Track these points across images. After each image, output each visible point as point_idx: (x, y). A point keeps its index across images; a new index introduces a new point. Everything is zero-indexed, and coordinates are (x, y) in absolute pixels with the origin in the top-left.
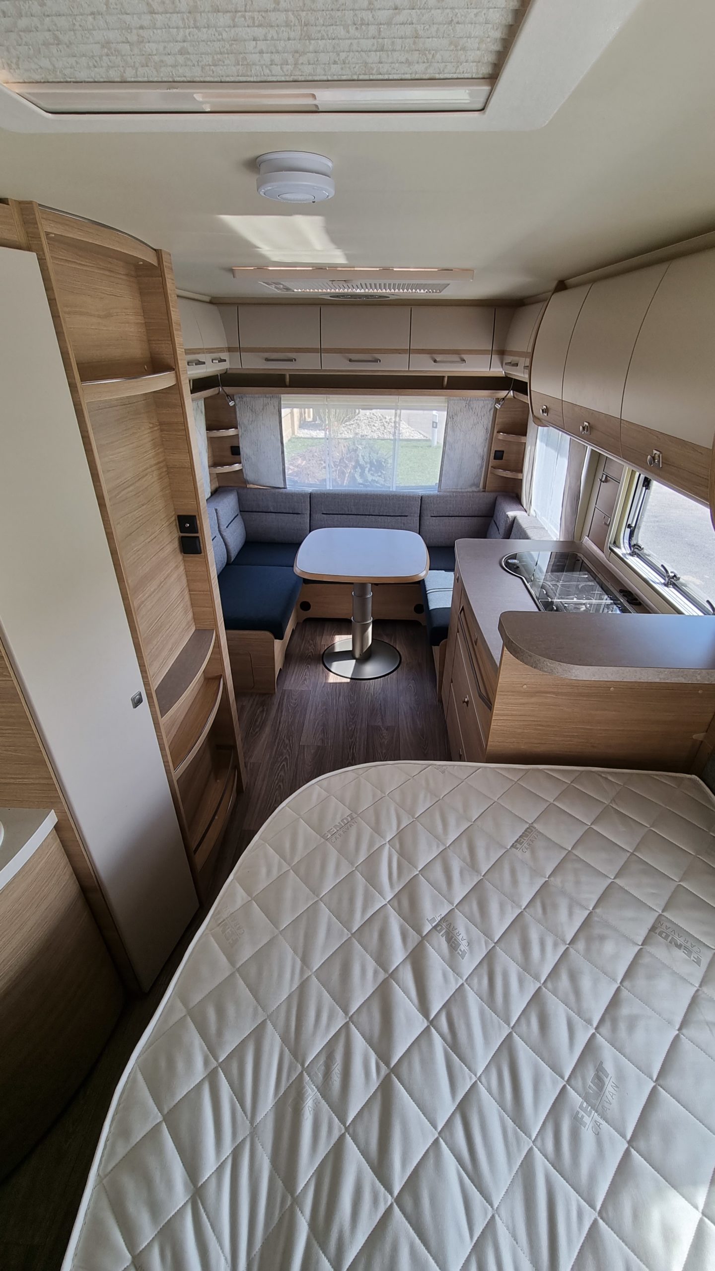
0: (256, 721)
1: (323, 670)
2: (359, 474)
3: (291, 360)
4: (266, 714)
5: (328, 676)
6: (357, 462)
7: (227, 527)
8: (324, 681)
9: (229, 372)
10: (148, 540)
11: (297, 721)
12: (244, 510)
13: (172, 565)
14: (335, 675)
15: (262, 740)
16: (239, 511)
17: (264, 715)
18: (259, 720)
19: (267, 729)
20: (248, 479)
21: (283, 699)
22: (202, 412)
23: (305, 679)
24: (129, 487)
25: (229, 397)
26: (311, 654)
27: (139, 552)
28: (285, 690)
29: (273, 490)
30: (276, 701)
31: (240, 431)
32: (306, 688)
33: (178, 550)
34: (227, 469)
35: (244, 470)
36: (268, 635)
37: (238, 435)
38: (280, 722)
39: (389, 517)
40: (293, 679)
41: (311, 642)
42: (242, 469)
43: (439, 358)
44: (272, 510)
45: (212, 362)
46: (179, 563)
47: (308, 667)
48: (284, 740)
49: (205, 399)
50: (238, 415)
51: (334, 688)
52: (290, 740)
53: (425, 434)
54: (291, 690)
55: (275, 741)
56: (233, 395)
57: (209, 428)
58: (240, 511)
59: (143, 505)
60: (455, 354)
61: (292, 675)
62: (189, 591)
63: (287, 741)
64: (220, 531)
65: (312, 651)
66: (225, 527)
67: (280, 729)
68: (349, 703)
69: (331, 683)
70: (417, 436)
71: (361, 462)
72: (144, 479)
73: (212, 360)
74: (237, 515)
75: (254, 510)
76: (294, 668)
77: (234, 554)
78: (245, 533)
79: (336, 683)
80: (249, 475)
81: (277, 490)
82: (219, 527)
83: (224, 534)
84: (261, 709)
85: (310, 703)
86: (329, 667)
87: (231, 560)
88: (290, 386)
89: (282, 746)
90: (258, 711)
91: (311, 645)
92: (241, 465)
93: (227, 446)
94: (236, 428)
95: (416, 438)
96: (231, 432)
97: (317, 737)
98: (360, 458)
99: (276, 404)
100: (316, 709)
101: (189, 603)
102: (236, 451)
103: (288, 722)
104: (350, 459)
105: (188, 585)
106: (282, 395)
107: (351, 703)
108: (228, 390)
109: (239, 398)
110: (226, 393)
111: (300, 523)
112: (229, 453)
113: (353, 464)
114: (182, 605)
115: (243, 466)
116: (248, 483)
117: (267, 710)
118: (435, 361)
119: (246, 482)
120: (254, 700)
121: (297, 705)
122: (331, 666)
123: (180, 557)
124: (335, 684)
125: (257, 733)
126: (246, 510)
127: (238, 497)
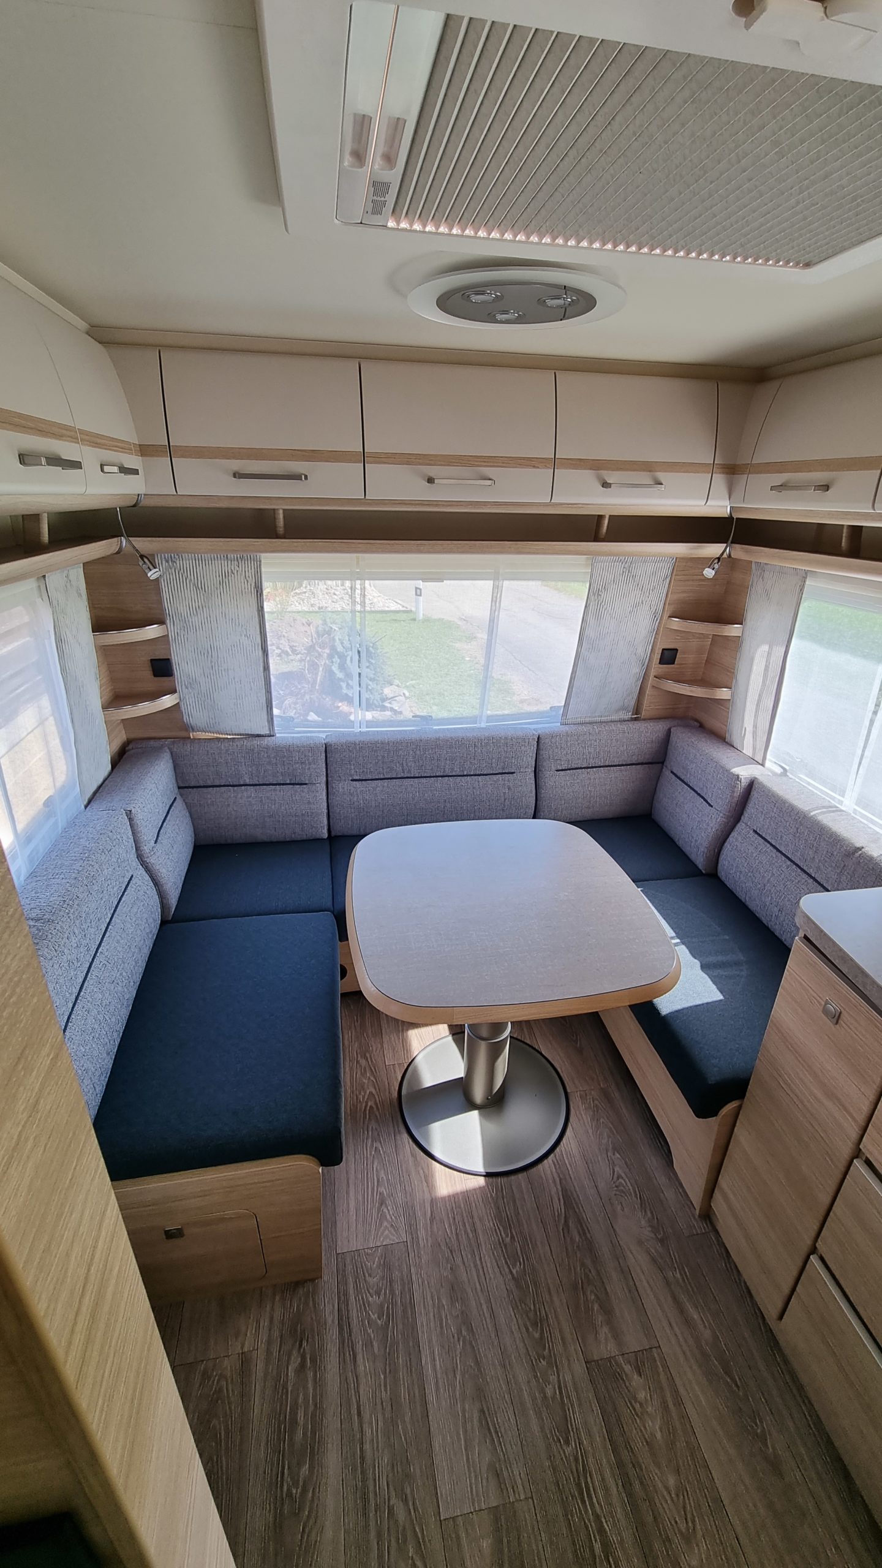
1: (413, 1153)
2: (337, 665)
3: (296, 477)
5: (432, 1174)
6: (333, 648)
7: (156, 842)
8: (429, 1200)
9: (144, 502)
12: (185, 786)
14: (447, 1169)
16: (176, 790)
20: (193, 722)
21: (347, 1296)
22: (80, 595)
23: (382, 1198)
25: (146, 560)
26: (372, 1102)
28: (344, 1255)
29: (248, 743)
30: (329, 1305)
31: (172, 628)
32: (393, 1234)
34: (144, 705)
35: (182, 704)
36: (301, 1165)
37: (168, 635)
38: (359, 1414)
39: (480, 777)
40: (352, 1206)
41: (362, 1062)
42: (178, 703)
43: (612, 477)
44: (248, 781)
45: (102, 470)
47: (378, 1147)
49: (84, 564)
50: (165, 595)
51: (455, 1217)
53: (404, 604)
54: (358, 1251)
55: (367, 1525)
56: (153, 555)
57: (99, 627)
58: (181, 790)
60: (644, 470)
61: (347, 1191)
64: (140, 857)
65: (373, 1091)
66: (152, 841)
69: (445, 1197)
70: (394, 607)
71: (340, 649)
73: (102, 466)
74: (175, 799)
75: (209, 783)
77: (173, 900)
79: (456, 1196)
80: (195, 715)
81: (256, 742)
82: (137, 849)
83: (152, 860)
84: (296, 1359)
85: (418, 1299)
86: (423, 1144)
87: (169, 911)
88: (284, 537)
91: (366, 1070)
92: (176, 695)
93: (144, 658)
94: (162, 622)
95: (393, 609)
96: (151, 632)
97: (478, 1466)
98: (338, 643)
99: (251, 573)
100: (440, 1321)
102: (162, 668)
103: (382, 1408)
104: (323, 647)
106: (263, 555)
108: (143, 544)
109: (167, 561)
110: (137, 550)
111: (309, 803)
112: (148, 673)
113: (327, 651)
115: (179, 699)
116: (193, 730)
117: (314, 1360)
118: (605, 485)
119: (187, 728)
121: (387, 1314)
122: (426, 1138)
124: (454, 1198)
126: (193, 784)
127: (174, 761)
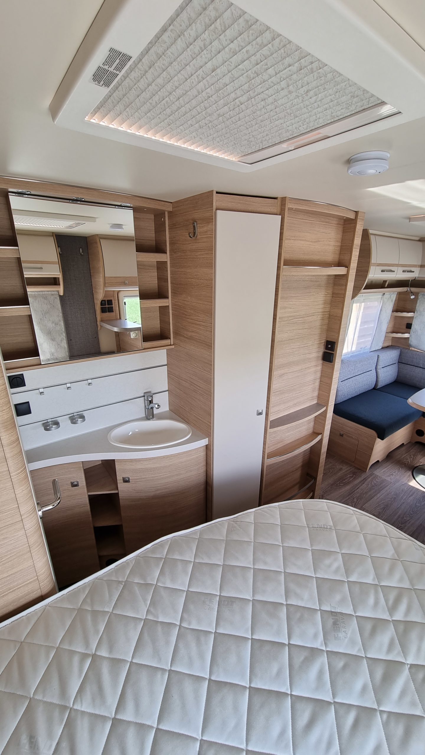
0: (345, 480)
1: (409, 476)
4: (353, 480)
5: (411, 481)
8: (406, 482)
9: (417, 279)
10: (302, 346)
11: (370, 493)
12: (401, 361)
13: (313, 363)
14: (417, 483)
15: (341, 491)
17: (351, 479)
18: (346, 480)
19: (348, 487)
20: (411, 343)
21: (369, 478)
22: (392, 301)
23: (392, 475)
24: (300, 318)
25: (412, 293)
26: (407, 463)
27: (293, 349)
28: (374, 474)
30: (364, 476)
31: (416, 315)
32: (389, 480)
33: (321, 358)
34: (399, 335)
35: (410, 338)
36: (373, 433)
37: (413, 317)
38: (358, 488)
40: (383, 471)
41: (412, 456)
42: (409, 338)
46: (319, 364)
47: (400, 469)
48: (354, 499)
49: (397, 293)
50: (417, 305)
51: (410, 490)
52: (357, 501)
54: (378, 476)
55: (348, 496)
56: (418, 293)
57: (395, 311)
58: (398, 362)
59: (306, 329)
61: (384, 468)
62: (320, 381)
63: (355, 500)
64: (376, 368)
65: (410, 462)
66: (381, 367)
67: (356, 492)
68: (416, 504)
69: (410, 485)
72: (311, 317)
73: (403, 271)
74: (395, 363)
75: (409, 363)
76: (389, 465)
77: (381, 385)
78: (397, 374)
79: (414, 487)
80: (413, 341)
82: (376, 366)
83: (379, 371)
84: (351, 475)
85: (385, 489)
86: (415, 476)
87: (377, 387)
89: (351, 501)
90: (349, 476)
91: (411, 458)
93: (406, 322)
94: (414, 313)
96: (410, 315)
97: (377, 509)
100: (388, 494)
101: (317, 387)
102: (409, 326)
103: (363, 491)
105: (321, 378)
107: (417, 504)
108: (413, 289)
109: (422, 295)
110: (411, 291)
112: (405, 327)
114: (312, 386)
115: (410, 336)
117: (355, 478)
119: (410, 346)
120: (351, 469)
121: (376, 486)
122: (417, 476)
123: (321, 362)
124: (412, 487)
125: (340, 486)
126: (403, 362)
127: (400, 353)
